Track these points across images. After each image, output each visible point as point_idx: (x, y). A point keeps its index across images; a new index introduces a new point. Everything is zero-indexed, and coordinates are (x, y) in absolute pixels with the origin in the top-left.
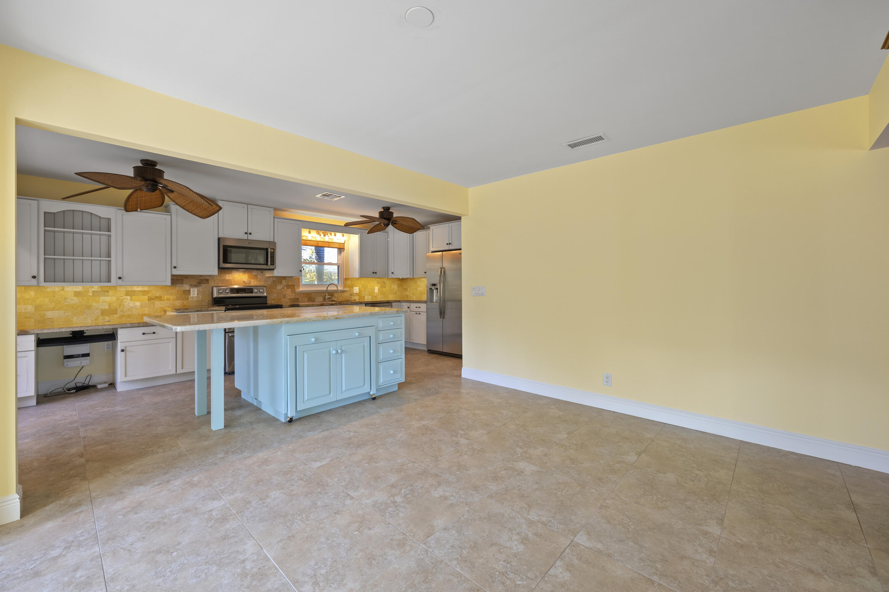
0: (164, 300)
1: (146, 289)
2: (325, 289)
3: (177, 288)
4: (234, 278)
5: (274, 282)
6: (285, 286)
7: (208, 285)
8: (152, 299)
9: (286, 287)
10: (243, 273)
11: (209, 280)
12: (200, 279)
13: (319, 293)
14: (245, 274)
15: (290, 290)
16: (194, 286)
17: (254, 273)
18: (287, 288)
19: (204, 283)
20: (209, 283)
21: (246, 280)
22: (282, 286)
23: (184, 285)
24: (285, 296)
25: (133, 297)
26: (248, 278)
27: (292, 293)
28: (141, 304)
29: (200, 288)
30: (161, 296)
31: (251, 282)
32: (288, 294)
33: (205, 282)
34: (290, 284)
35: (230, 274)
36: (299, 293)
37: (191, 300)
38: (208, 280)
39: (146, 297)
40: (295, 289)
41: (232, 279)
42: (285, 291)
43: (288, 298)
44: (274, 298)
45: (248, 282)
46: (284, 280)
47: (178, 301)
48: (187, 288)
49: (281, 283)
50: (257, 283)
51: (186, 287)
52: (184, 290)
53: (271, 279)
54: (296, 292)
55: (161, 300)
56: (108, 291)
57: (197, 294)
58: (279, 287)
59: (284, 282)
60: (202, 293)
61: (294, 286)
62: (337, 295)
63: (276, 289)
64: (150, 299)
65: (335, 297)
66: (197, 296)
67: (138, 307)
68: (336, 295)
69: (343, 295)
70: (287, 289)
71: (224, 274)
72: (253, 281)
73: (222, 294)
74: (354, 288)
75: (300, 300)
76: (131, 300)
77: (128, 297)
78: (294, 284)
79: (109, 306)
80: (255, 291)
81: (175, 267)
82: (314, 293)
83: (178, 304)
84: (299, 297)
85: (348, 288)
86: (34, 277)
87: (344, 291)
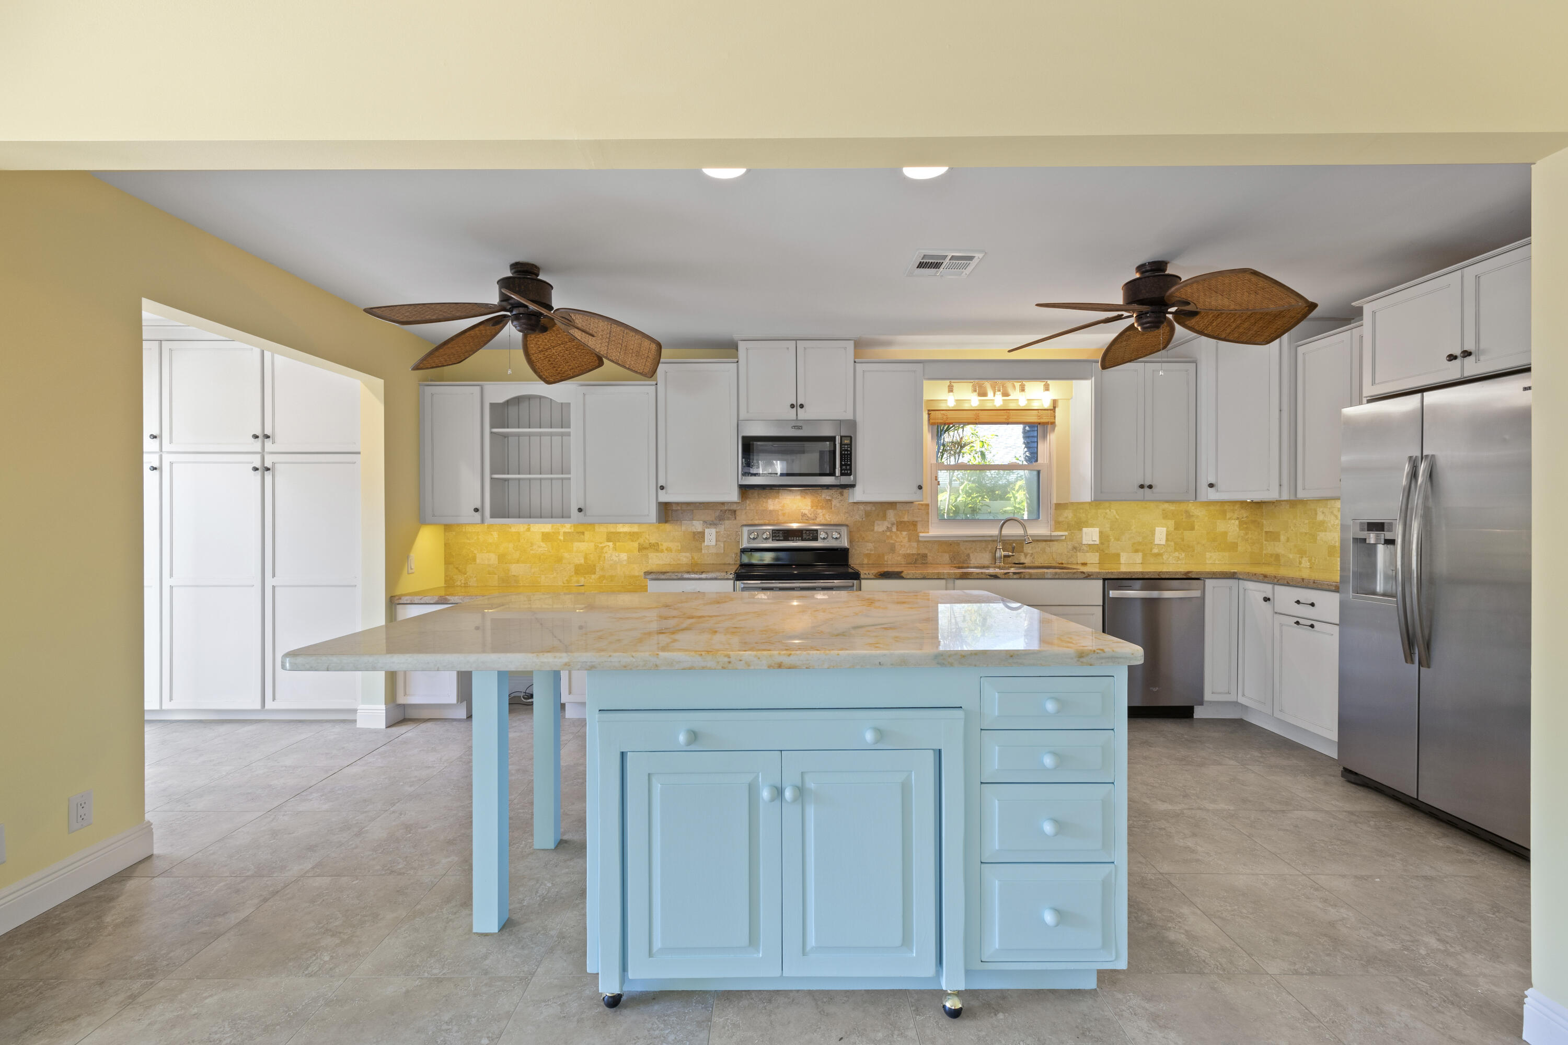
0: (664, 552)
1: (635, 529)
2: (995, 532)
3: (684, 528)
4: (784, 506)
5: (868, 514)
6: (893, 524)
7: (735, 522)
8: (645, 548)
9: (897, 526)
10: (802, 497)
11: (738, 512)
12: (723, 510)
13: (981, 541)
14: (805, 498)
15: (904, 533)
16: (710, 524)
17: (823, 496)
18: (897, 530)
19: (730, 518)
20: (739, 518)
21: (806, 512)
22: (886, 524)
23: (696, 522)
24: (892, 549)
25: (618, 544)
26: (812, 507)
27: (910, 540)
28: (629, 558)
29: (722, 529)
30: (659, 543)
31: (818, 514)
32: (902, 544)
33: (732, 516)
34: (906, 519)
35: (777, 498)
36: (928, 541)
37: (706, 551)
38: (735, 512)
39: (636, 545)
40: (919, 531)
41: (782, 508)
42: (894, 537)
43: (901, 552)
44: (869, 552)
45: (813, 515)
46: (891, 511)
47: (683, 553)
48: (700, 528)
49: (884, 517)
50: (830, 517)
51: (698, 526)
52: (693, 532)
53: (862, 507)
54: (921, 539)
55: (658, 552)
56: (586, 533)
57: (716, 541)
58: (880, 527)
59: (891, 514)
60: (726, 539)
61: (914, 524)
62: (1032, 548)
63: (873, 530)
64: (641, 548)
65: (1026, 555)
66: (716, 544)
67: (625, 563)
68: (1030, 548)
69: (1048, 550)
70: (899, 532)
71: (765, 498)
72: (821, 514)
73: (756, 541)
74: (1085, 530)
75: (930, 558)
76: (615, 549)
77: (611, 544)
78: (916, 519)
79: (586, 558)
80: (822, 535)
81: (662, 488)
82: (966, 541)
83: (684, 559)
84: (926, 552)
85: (1065, 531)
86: (476, 510)
87: (1053, 538)
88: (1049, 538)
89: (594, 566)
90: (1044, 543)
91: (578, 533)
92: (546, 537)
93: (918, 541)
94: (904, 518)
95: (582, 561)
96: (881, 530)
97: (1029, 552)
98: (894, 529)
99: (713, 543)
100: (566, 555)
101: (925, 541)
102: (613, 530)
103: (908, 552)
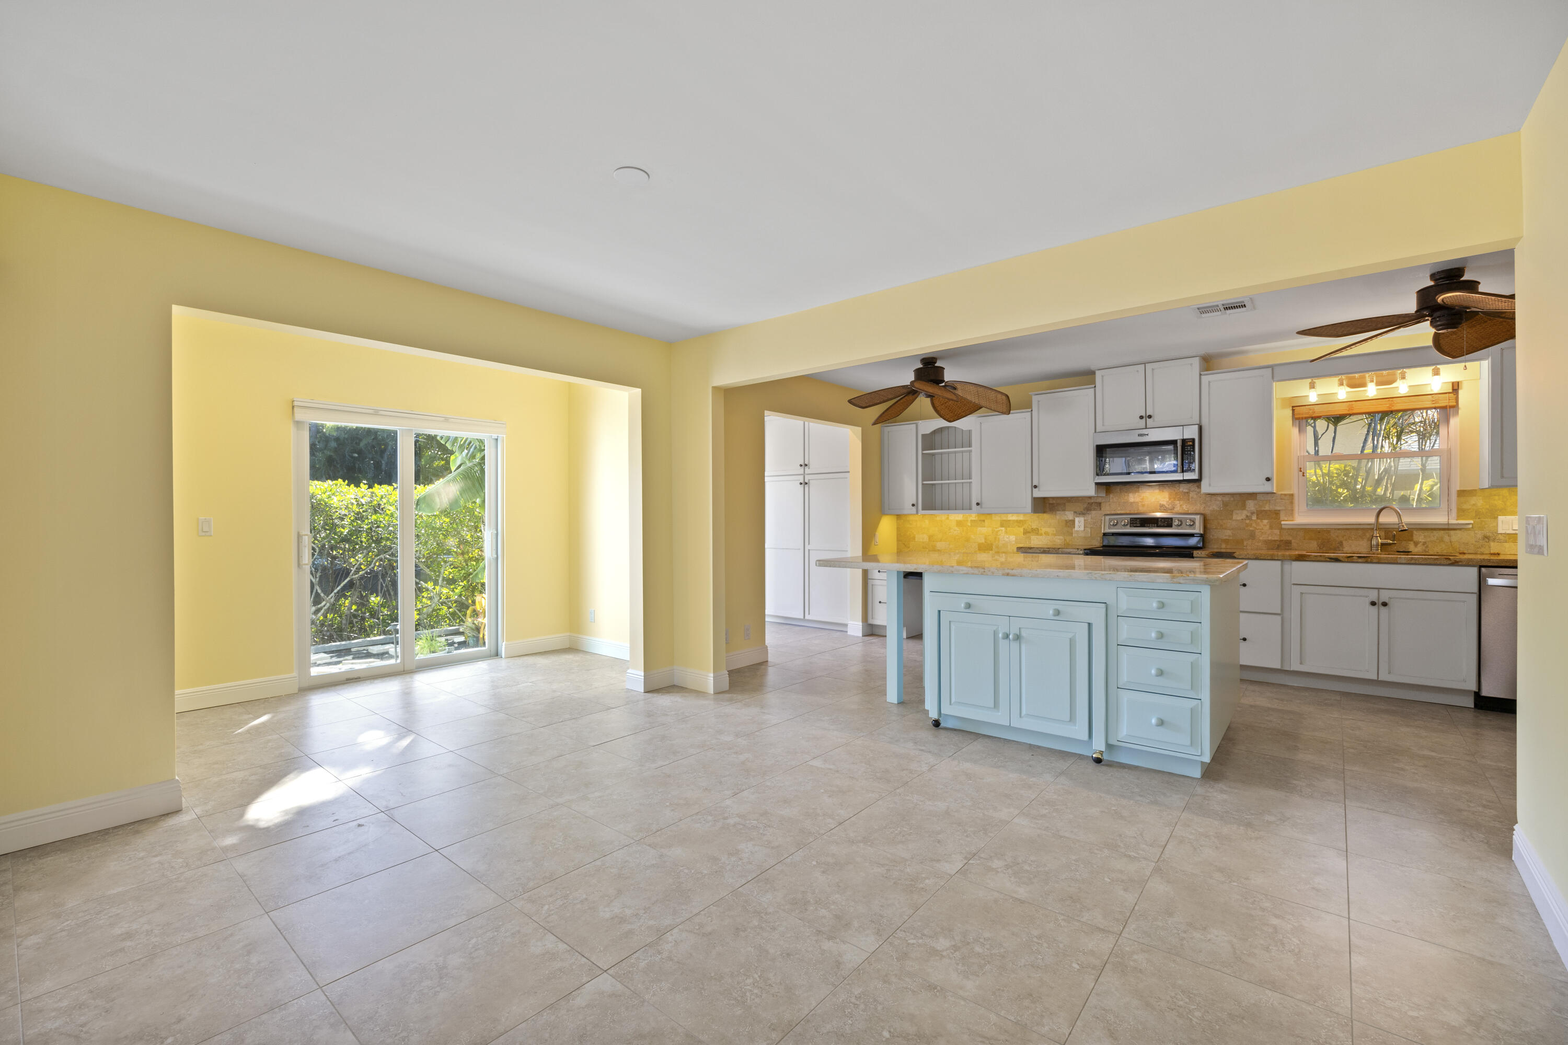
0: (1041, 535)
1: (1021, 517)
2: (1371, 520)
3: (1058, 517)
4: (1143, 499)
5: (1225, 505)
6: (1252, 513)
7: (1100, 512)
8: (1029, 532)
9: (1257, 515)
10: (1160, 490)
11: (1102, 505)
12: (1089, 503)
13: (1357, 529)
14: (1163, 491)
15: (1265, 522)
16: (1080, 514)
17: (1181, 490)
18: (1257, 518)
19: (1094, 510)
20: (1102, 509)
21: (1165, 503)
22: (1245, 513)
23: (1067, 513)
24: (1252, 536)
25: (1008, 529)
26: (1170, 499)
27: (1271, 528)
28: (1016, 539)
29: (1089, 517)
30: (1038, 529)
31: (1176, 505)
32: (1263, 531)
33: (1096, 507)
34: (1267, 508)
35: (1136, 492)
36: (1292, 529)
37: (1076, 535)
38: (1100, 503)
39: (1022, 530)
40: (1281, 519)
41: (1140, 500)
42: (1254, 525)
43: (1261, 539)
44: (1227, 538)
45: (1170, 506)
46: (1250, 501)
47: (1058, 537)
48: (1071, 518)
49: (1243, 507)
50: (1188, 507)
51: (1069, 515)
52: (1066, 521)
53: (1219, 498)
54: (1283, 527)
55: (1037, 534)
56: (984, 521)
57: (1084, 527)
58: (1239, 515)
59: (1251, 505)
60: (1092, 526)
61: (1277, 513)
62: (1425, 536)
63: (1231, 519)
64: (1025, 532)
65: (1416, 544)
66: (1084, 530)
67: (1013, 543)
68: (1419, 537)
69: (1447, 539)
70: (1259, 521)
71: (1126, 492)
72: (1179, 505)
73: (1116, 527)
74: (1501, 518)
75: (1294, 544)
76: (1006, 532)
77: (1003, 529)
78: (1278, 508)
79: (985, 539)
80: (1176, 523)
81: (1035, 487)
82: (1339, 529)
83: (1059, 541)
84: (1291, 539)
85: (1471, 519)
86: (913, 505)
87: (1451, 527)
88: (1446, 527)
89: (992, 544)
90: (1443, 532)
91: (980, 520)
92: (959, 523)
93: (1281, 529)
94: (1265, 508)
95: (983, 541)
96: (1239, 518)
97: (1420, 540)
98: (1254, 518)
99: (1082, 528)
100: (972, 536)
101: (1289, 529)
102: (1004, 519)
103: (1270, 538)
